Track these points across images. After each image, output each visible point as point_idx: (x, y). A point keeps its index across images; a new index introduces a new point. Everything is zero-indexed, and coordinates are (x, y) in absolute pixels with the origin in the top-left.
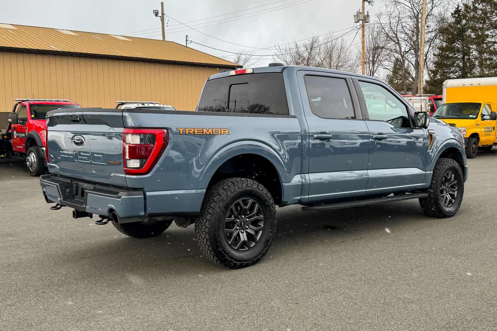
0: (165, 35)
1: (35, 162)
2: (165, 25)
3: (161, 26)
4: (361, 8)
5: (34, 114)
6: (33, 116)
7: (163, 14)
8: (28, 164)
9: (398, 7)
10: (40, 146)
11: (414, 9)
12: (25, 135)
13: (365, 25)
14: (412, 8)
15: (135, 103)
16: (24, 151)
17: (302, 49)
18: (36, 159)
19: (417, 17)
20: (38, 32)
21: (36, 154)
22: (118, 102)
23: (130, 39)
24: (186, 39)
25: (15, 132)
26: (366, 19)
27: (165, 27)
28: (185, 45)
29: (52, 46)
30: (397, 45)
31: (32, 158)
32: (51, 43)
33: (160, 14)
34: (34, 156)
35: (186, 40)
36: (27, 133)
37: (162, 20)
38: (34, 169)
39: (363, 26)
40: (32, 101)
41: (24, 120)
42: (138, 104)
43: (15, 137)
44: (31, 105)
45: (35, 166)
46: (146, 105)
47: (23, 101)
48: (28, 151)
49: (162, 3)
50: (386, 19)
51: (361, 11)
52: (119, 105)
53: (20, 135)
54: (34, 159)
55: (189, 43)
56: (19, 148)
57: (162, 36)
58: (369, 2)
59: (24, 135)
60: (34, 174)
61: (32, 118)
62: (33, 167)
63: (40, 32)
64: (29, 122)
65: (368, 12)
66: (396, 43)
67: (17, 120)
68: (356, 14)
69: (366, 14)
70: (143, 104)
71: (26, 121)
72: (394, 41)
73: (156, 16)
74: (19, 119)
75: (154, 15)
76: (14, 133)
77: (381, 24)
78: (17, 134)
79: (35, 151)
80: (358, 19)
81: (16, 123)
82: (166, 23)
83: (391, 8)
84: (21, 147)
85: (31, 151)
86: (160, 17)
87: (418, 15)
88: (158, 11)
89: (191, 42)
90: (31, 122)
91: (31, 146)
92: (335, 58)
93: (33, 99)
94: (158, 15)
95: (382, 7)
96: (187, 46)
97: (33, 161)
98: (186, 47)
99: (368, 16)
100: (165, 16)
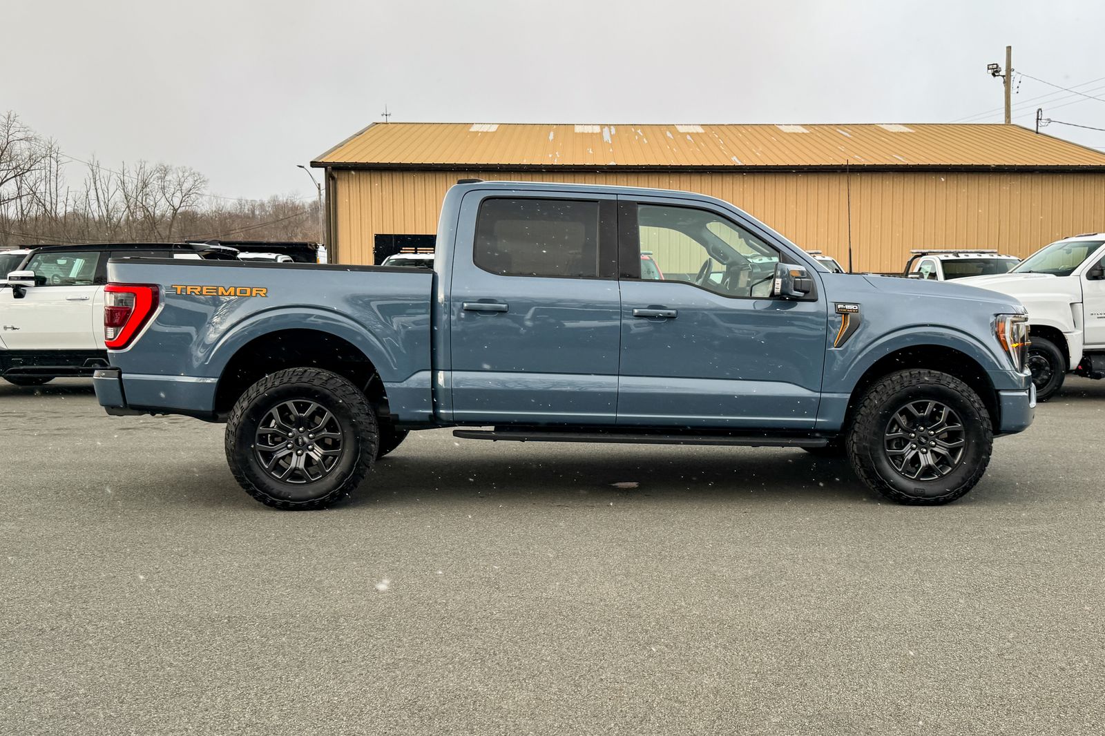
0: (1011, 113)
2: (1013, 92)
7: (1009, 70)
15: (942, 253)
22: (915, 251)
23: (915, 128)
24: (1038, 116)
28: (1035, 129)
29: (734, 159)
32: (738, 153)
33: (1003, 72)
35: (1038, 119)
37: (1007, 83)
42: (946, 255)
46: (962, 256)
49: (1009, 48)
55: (1043, 124)
70: (957, 254)
73: (994, 75)
75: (989, 74)
82: (1015, 87)
86: (1003, 76)
88: (997, 66)
89: (1049, 121)
94: (999, 74)
96: (1039, 131)
98: (1037, 133)
100: (1012, 73)
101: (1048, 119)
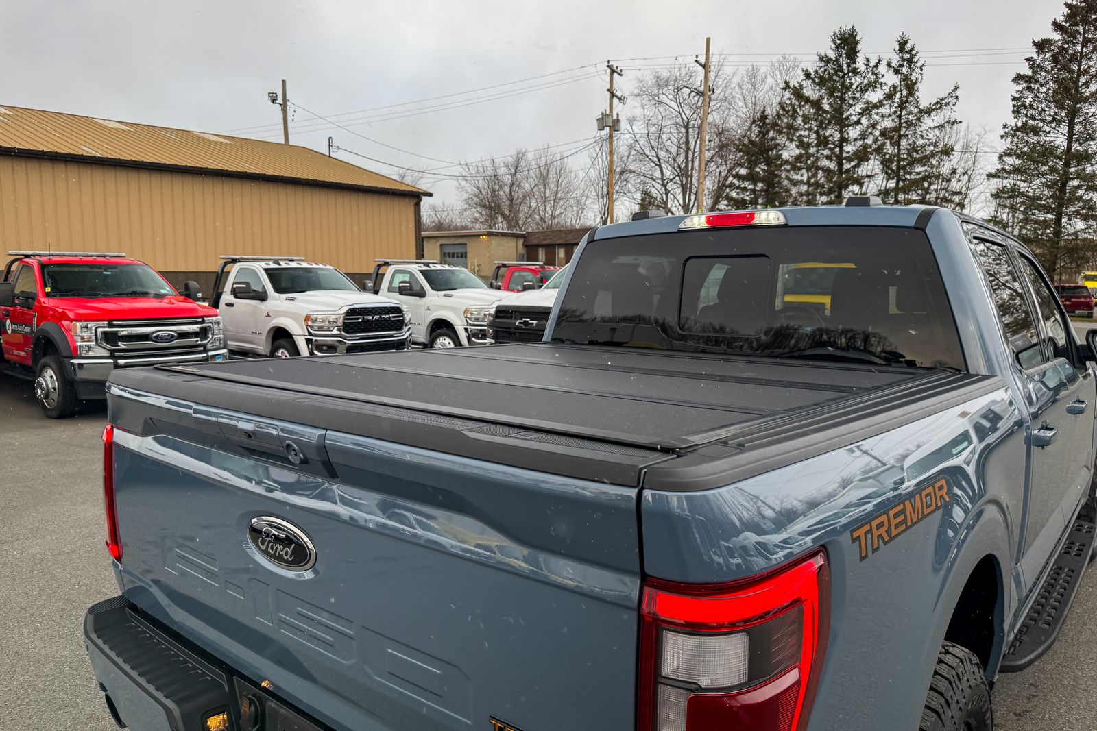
0: (289, 135)
1: (54, 389)
2: (289, 119)
3: (282, 121)
4: (608, 109)
5: (50, 285)
6: (48, 289)
7: (285, 99)
8: (39, 393)
9: (661, 109)
10: (65, 355)
11: (683, 114)
12: (31, 329)
13: (614, 135)
14: (679, 112)
15: (260, 259)
16: (30, 363)
17: (502, 170)
18: (56, 383)
19: (686, 127)
20: (56, 121)
21: (57, 371)
23: (231, 140)
25: (8, 321)
26: (615, 125)
27: (288, 121)
28: (328, 154)
29: (85, 148)
30: (657, 167)
31: (49, 379)
32: (84, 143)
33: (280, 100)
34: (52, 377)
35: (329, 145)
36: (35, 325)
37: (284, 110)
38: (54, 404)
39: (611, 137)
40: (45, 256)
41: (29, 298)
43: (9, 332)
44: (43, 266)
45: (54, 396)
47: (27, 256)
48: (40, 364)
49: (284, 82)
50: (643, 126)
51: (608, 112)
52: (226, 264)
53: (20, 328)
54: (53, 383)
55: (334, 150)
56: (16, 355)
57: (283, 137)
58: (620, 99)
59: (27, 329)
60: (54, 414)
61: (48, 295)
62: (50, 399)
63: (59, 122)
64: (39, 302)
65: (618, 115)
66: (656, 165)
67: (14, 297)
68: (601, 116)
69: (615, 117)
70: (278, 262)
71: (33, 299)
72: (653, 162)
73: (273, 103)
74: (16, 295)
75: (269, 102)
76: (7, 324)
77: (634, 134)
78: (13, 326)
79: (54, 366)
80: (603, 123)
81: (10, 304)
83: (650, 111)
84: (22, 354)
85: (45, 366)
86: (281, 104)
87: (688, 123)
88: (276, 95)
89: (338, 148)
90: (46, 302)
91: (45, 355)
92: (552, 185)
93: (48, 252)
94: (277, 102)
95: (635, 107)
96: (331, 156)
97: (50, 386)
98: (329, 156)
99: (618, 120)
100: (288, 103)
101: (338, 147)
